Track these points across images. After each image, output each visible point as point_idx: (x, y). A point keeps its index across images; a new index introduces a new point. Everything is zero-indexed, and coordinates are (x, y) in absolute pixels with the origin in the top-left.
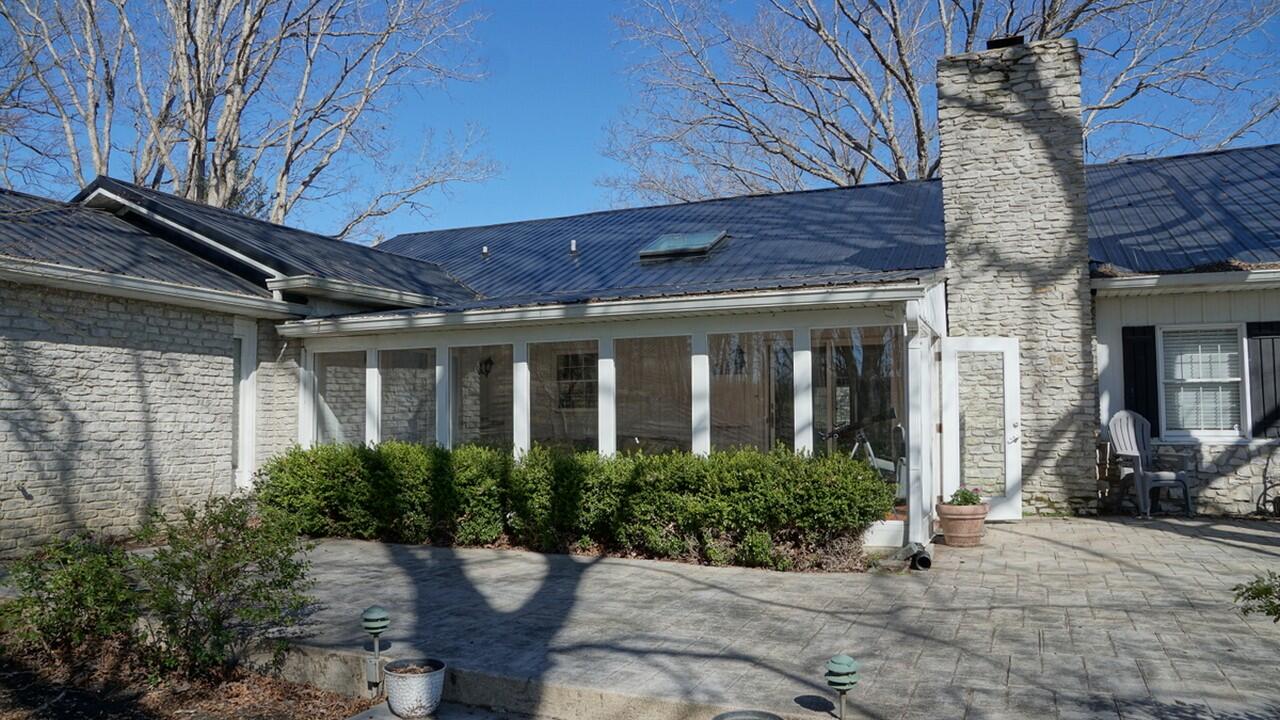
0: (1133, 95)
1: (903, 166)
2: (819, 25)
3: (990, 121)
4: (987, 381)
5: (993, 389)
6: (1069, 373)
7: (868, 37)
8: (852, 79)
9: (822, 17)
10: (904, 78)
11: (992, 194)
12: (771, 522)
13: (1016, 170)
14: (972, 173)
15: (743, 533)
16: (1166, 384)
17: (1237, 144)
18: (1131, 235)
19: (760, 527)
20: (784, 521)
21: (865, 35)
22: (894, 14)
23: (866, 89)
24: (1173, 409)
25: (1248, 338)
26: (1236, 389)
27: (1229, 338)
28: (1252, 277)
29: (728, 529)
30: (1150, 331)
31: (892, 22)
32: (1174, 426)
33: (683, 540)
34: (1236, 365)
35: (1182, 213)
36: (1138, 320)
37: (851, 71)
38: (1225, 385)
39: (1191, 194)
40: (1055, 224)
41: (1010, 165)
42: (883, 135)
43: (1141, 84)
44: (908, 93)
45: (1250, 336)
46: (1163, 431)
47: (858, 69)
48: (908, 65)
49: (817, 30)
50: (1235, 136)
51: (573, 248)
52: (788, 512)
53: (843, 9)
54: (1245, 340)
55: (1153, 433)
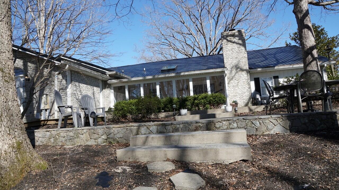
0: (250, 38)
1: (203, 53)
2: (184, 22)
3: (231, 43)
4: (233, 88)
5: (234, 89)
6: (247, 85)
7: (197, 26)
8: (191, 34)
9: (185, 21)
10: (203, 34)
11: (232, 56)
12: (210, 103)
13: (236, 52)
14: (228, 52)
15: (205, 105)
16: (262, 87)
17: (269, 48)
18: (257, 63)
19: (208, 104)
20: (212, 102)
21: (196, 25)
22: (201, 21)
23: (194, 36)
24: (264, 91)
25: (274, 79)
27: (271, 78)
28: (275, 69)
29: (203, 105)
30: (259, 78)
31: (201, 22)
33: (195, 108)
34: (272, 83)
35: (264, 59)
36: (256, 77)
37: (191, 32)
39: (265, 56)
40: (243, 60)
41: (234, 51)
42: (198, 46)
43: (251, 36)
44: (204, 37)
46: (262, 95)
47: (192, 32)
48: (204, 31)
49: (184, 23)
50: (269, 46)
51: (145, 70)
52: (212, 101)
53: (191, 19)
54: (273, 79)
55: (260, 95)
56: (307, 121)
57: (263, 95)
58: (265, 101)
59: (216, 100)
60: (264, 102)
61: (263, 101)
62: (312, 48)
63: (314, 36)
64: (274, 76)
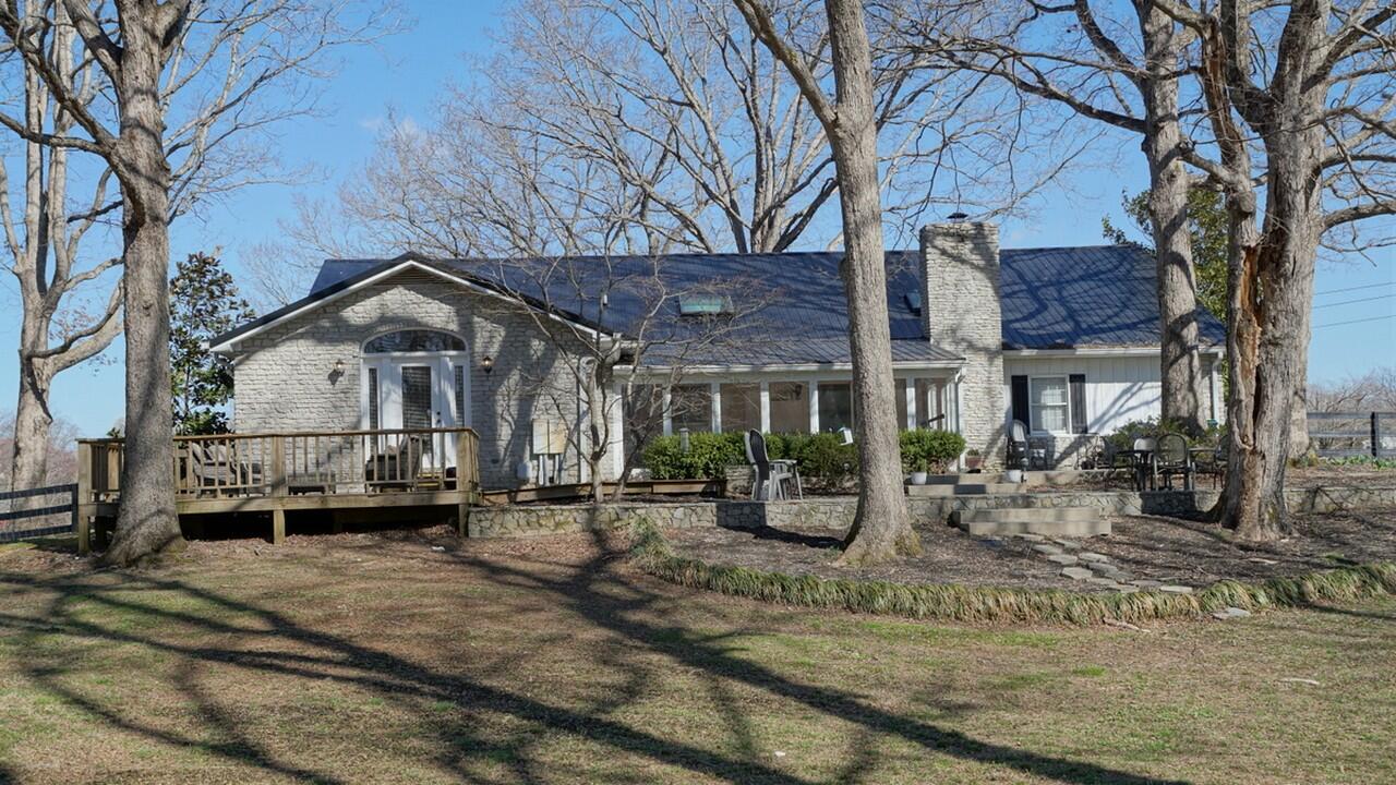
2: (665, 49)
11: (954, 303)
13: (967, 292)
14: (943, 291)
16: (1032, 406)
19: (924, 457)
22: (755, 61)
24: (1038, 418)
26: (1064, 408)
27: (1061, 382)
28: (1078, 353)
30: (1025, 378)
32: (1039, 428)
34: (1064, 396)
36: (1019, 372)
37: (691, 97)
38: (1060, 407)
40: (986, 321)
45: (1071, 382)
46: (1032, 432)
49: (663, 54)
51: (605, 301)
54: (1069, 384)
55: (1027, 432)
56: (1163, 501)
57: (1034, 430)
58: (1042, 451)
59: (945, 449)
60: (1038, 453)
61: (1035, 451)
62: (1184, 321)
63: (1192, 287)
64: (1073, 373)
